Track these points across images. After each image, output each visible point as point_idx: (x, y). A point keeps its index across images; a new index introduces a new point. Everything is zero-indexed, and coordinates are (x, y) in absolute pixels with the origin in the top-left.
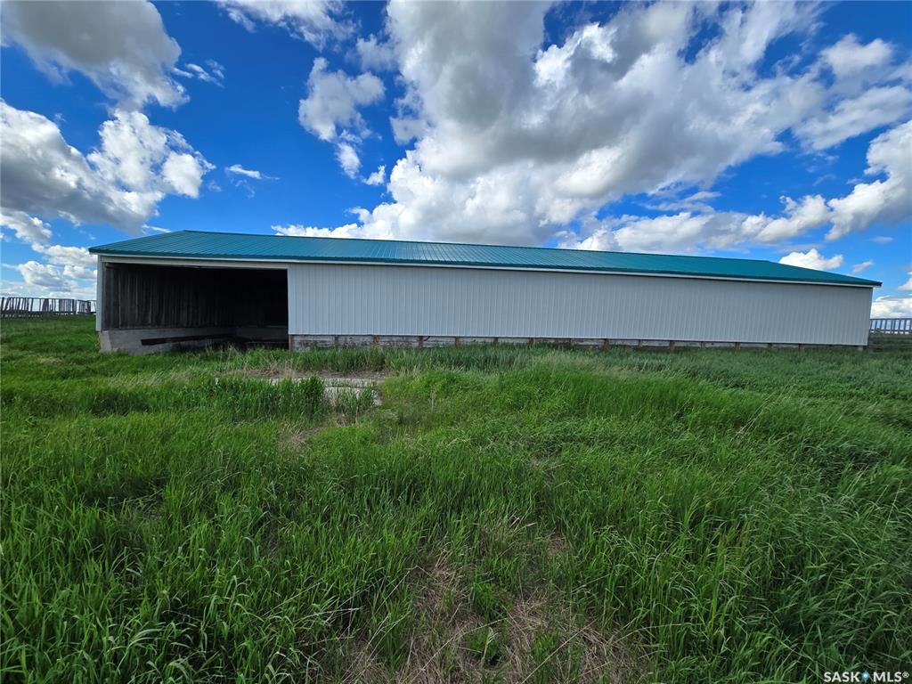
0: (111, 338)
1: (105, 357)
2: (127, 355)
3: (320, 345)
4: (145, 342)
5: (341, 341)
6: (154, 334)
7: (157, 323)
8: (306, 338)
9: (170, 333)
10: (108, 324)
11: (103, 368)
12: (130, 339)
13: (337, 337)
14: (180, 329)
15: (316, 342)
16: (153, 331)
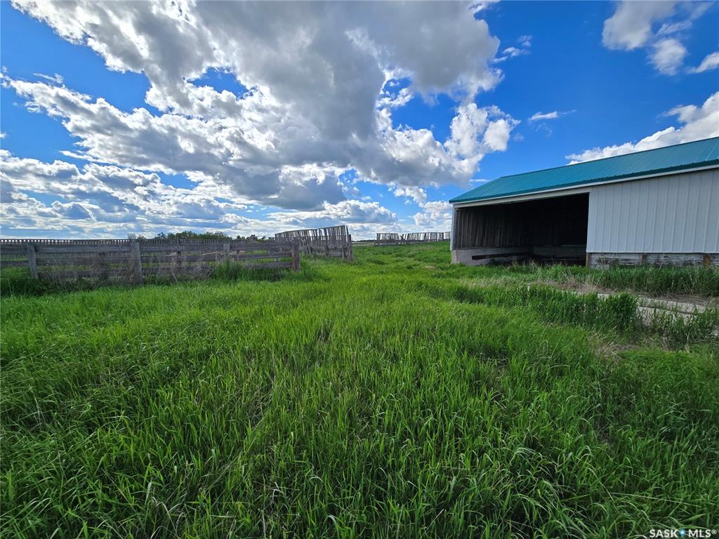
0: (457, 255)
1: (453, 267)
2: (465, 265)
3: (622, 263)
4: (474, 258)
5: (651, 260)
6: (480, 252)
7: (481, 245)
8: (606, 256)
9: (490, 252)
10: (456, 246)
11: (453, 273)
12: (466, 255)
13: (645, 256)
14: (495, 249)
15: (617, 260)
16: (478, 250)
